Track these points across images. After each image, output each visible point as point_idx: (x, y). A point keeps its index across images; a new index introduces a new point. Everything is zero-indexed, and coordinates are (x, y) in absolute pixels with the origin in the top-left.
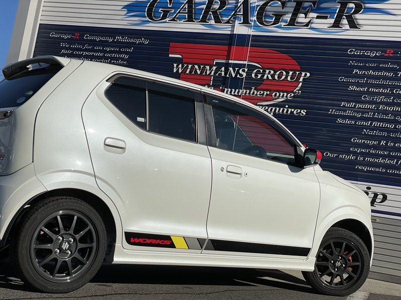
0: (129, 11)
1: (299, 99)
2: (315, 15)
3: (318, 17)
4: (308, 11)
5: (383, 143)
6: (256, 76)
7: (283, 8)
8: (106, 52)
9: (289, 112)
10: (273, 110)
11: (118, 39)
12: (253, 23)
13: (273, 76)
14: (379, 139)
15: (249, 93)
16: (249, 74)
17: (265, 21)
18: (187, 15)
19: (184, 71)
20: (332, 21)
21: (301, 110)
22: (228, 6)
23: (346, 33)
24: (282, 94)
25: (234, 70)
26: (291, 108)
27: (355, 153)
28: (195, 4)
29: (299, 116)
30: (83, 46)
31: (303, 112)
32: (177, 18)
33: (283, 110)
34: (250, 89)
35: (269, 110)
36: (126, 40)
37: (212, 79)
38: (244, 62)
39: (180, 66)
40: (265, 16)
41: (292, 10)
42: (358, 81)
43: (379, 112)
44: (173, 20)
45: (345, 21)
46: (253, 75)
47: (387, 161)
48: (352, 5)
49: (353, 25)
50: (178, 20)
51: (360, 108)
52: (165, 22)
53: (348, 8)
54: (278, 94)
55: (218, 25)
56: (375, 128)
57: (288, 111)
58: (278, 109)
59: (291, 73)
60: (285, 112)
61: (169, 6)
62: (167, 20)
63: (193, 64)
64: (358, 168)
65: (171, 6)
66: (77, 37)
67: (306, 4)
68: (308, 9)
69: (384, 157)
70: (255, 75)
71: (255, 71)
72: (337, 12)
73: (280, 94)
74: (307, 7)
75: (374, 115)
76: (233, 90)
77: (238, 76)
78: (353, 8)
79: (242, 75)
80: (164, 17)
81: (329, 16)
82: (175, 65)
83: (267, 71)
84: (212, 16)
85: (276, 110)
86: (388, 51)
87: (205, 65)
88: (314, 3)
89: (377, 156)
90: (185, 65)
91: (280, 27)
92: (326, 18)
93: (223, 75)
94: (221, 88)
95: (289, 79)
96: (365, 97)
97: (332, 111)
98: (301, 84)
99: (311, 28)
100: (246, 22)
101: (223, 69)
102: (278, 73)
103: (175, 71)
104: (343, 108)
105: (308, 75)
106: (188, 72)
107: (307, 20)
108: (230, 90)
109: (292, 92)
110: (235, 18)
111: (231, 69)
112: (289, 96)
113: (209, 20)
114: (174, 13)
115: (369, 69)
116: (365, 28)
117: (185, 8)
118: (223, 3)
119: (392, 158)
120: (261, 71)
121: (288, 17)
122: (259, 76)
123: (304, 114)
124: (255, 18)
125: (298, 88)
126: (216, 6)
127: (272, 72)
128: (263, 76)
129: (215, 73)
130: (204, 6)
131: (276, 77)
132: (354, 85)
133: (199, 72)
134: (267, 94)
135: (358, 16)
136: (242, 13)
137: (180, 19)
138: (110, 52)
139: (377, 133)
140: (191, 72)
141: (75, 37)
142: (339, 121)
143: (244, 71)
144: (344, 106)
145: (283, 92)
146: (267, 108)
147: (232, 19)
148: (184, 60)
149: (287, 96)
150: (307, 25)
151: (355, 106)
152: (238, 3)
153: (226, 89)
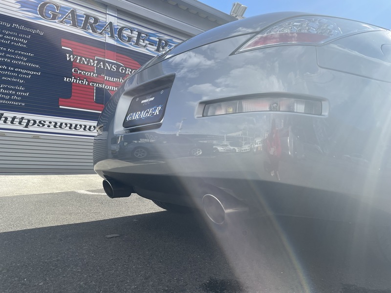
0: (22, 6)
2: (148, 42)
3: (149, 44)
6: (122, 71)
8: (5, 34)
11: (15, 26)
12: (116, 38)
13: (131, 72)
15: (119, 81)
17: (123, 39)
18: (71, 21)
19: (75, 61)
20: (156, 48)
22: (100, 23)
25: (109, 66)
28: (77, 15)
32: (64, 22)
34: (120, 79)
36: (23, 28)
37: (95, 69)
38: (115, 62)
39: (72, 56)
40: (122, 36)
41: (136, 36)
44: (61, 22)
45: (161, 49)
46: (120, 70)
48: (163, 42)
50: (65, 24)
52: (55, 22)
55: (94, 34)
65: (58, 12)
67: (143, 35)
72: (158, 43)
74: (143, 37)
76: (110, 78)
77: (112, 70)
79: (114, 70)
80: (54, 18)
82: (68, 55)
83: (128, 69)
84: (90, 27)
87: (89, 59)
88: (147, 35)
90: (76, 57)
91: (131, 44)
92: (153, 45)
93: (102, 67)
94: (102, 75)
99: (147, 49)
100: (112, 36)
101: (102, 63)
102: (133, 71)
103: (68, 59)
106: (78, 61)
107: (144, 44)
108: (108, 77)
110: (105, 32)
111: (107, 64)
114: (61, 17)
118: (96, 20)
120: (124, 68)
121: (135, 39)
122: (124, 71)
124: (117, 36)
126: (92, 21)
127: (130, 70)
128: (125, 72)
129: (97, 65)
130: (84, 19)
133: (86, 63)
137: (67, 23)
140: (80, 62)
143: (114, 67)
147: (103, 32)
148: (74, 53)
150: (145, 46)
152: (106, 23)
153: (106, 77)
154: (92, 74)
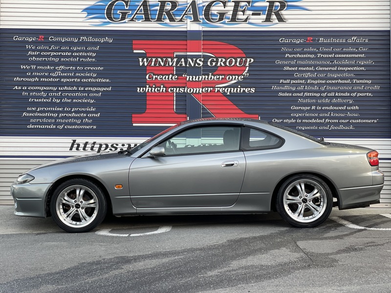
0: (89, 14)
1: (248, 81)
2: (251, 12)
3: (253, 14)
4: (245, 10)
5: (313, 108)
7: (225, 8)
8: (73, 51)
9: (242, 91)
10: (229, 91)
11: (83, 40)
12: (202, 21)
13: (225, 63)
14: (310, 105)
15: (208, 78)
16: (205, 62)
17: (212, 19)
18: (143, 15)
19: (149, 65)
20: (264, 17)
21: (251, 88)
22: (179, 7)
23: (276, 26)
24: (234, 77)
25: (193, 61)
26: (243, 88)
27: (295, 118)
28: (149, 6)
29: (250, 93)
30: (50, 47)
31: (253, 90)
32: (135, 19)
33: (237, 90)
34: (208, 75)
35: (226, 91)
36: (90, 39)
37: (175, 69)
38: (200, 54)
39: (145, 60)
40: (211, 14)
41: (232, 8)
42: (290, 63)
43: (307, 84)
44: (132, 20)
45: (274, 17)
46: (209, 64)
47: (318, 121)
48: (278, 4)
49: (281, 19)
50: (137, 20)
51: (294, 83)
52: (125, 23)
53: (275, 6)
54: (231, 77)
55: (173, 24)
56: (307, 97)
57: (240, 90)
58: (232, 89)
59: (239, 60)
60: (238, 91)
61: (126, 8)
62: (126, 20)
63: (157, 58)
64: (298, 128)
65: (127, 8)
66: (42, 40)
67: (242, 4)
68: (244, 7)
69: (315, 118)
70: (210, 63)
71: (210, 60)
72: (267, 9)
73: (232, 77)
74: (244, 6)
75: (304, 88)
76: (194, 77)
77: (197, 65)
78: (278, 6)
79: (199, 64)
80: (123, 18)
81: (261, 13)
82: (140, 59)
83: (220, 60)
84: (166, 16)
85: (231, 90)
86: (309, 38)
87: (167, 58)
88: (249, 2)
89: (311, 118)
90: (150, 59)
91: (224, 23)
92: (259, 14)
93: (184, 65)
94: (183, 76)
95: (238, 64)
96: (296, 75)
97: (274, 88)
98: (248, 68)
100: (196, 20)
101: (183, 60)
102: (228, 60)
103: (141, 64)
104: (281, 84)
105: (252, 60)
106: (153, 64)
107: (245, 17)
108: (191, 77)
109: (242, 75)
110: (187, 17)
111: (189, 60)
112: (240, 78)
113: (164, 19)
114: (132, 14)
115: (296, 53)
116: (290, 21)
117: (141, 10)
118: (174, 5)
119: (321, 118)
120: (215, 59)
121: (230, 14)
122: (214, 64)
123: (254, 91)
124: (203, 16)
125: (246, 72)
126: (168, 7)
127: (224, 60)
128: (217, 64)
129: (177, 64)
131: (228, 64)
132: (287, 66)
133: (162, 64)
134: (222, 78)
135: (283, 12)
136: (192, 13)
137: (138, 19)
138: (77, 51)
139: (308, 101)
140: (155, 64)
141: (40, 40)
142: (280, 94)
143: (200, 60)
144: (282, 83)
145: (235, 75)
146: (224, 89)
147: (183, 18)
148: (148, 55)
149: (238, 79)
150: (246, 20)
151: (290, 82)
152: (187, 4)
153: (188, 77)
154: (171, 76)
